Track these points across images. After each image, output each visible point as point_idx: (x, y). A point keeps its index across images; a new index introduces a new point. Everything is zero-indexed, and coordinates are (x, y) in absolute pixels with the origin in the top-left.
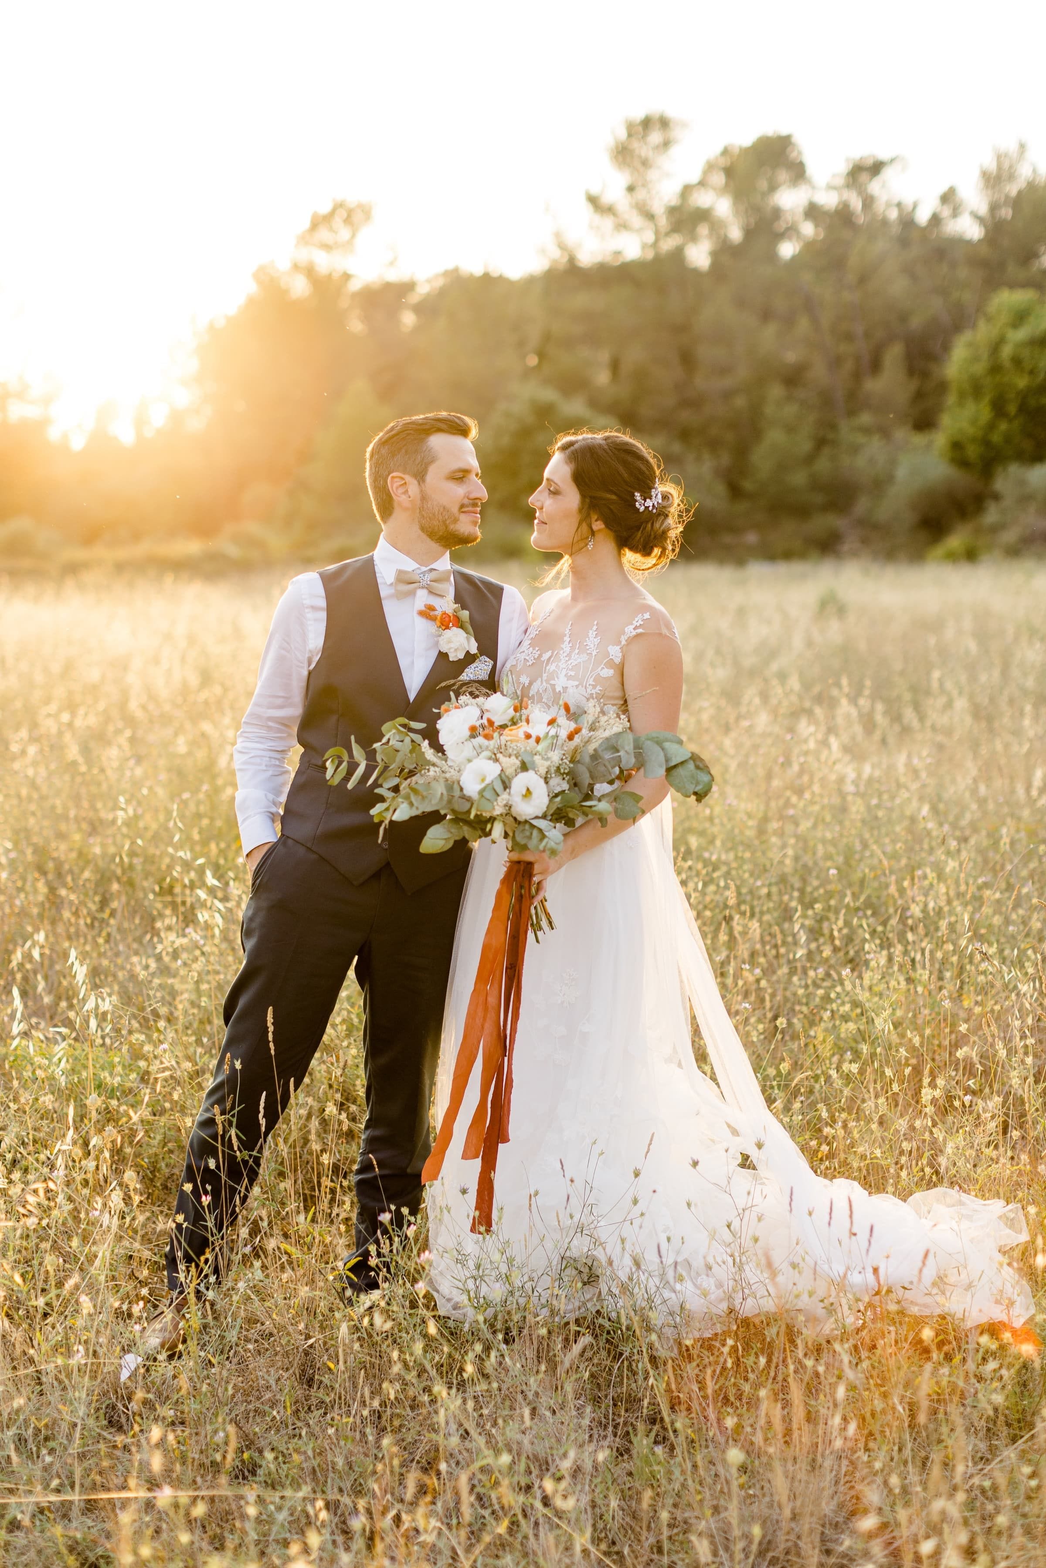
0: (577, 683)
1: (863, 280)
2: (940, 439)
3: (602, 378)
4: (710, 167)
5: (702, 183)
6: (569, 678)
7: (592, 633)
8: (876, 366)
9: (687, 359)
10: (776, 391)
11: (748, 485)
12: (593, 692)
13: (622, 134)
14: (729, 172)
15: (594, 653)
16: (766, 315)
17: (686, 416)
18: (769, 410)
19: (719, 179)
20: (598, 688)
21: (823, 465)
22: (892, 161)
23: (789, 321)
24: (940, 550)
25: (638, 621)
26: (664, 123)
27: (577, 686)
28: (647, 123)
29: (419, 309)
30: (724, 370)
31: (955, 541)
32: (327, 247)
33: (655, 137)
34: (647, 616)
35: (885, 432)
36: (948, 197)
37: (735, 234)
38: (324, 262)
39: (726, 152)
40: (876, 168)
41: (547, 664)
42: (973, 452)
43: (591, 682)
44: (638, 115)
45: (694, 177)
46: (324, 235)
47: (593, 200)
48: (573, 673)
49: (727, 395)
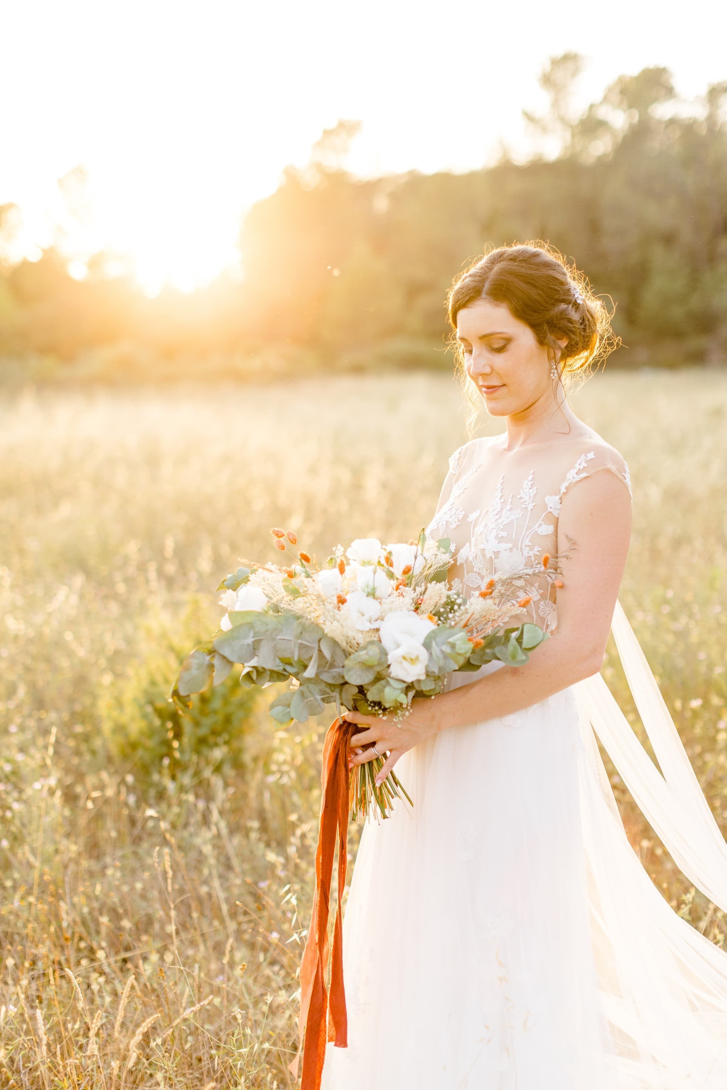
0: (510, 545)
4: (610, 90)
6: (500, 540)
7: (526, 484)
10: (658, 249)
12: (531, 554)
14: (624, 93)
15: (530, 507)
16: (649, 194)
19: (615, 97)
20: (537, 548)
23: (663, 198)
25: (581, 463)
27: (511, 550)
34: (591, 455)
41: (474, 527)
43: (527, 542)
48: (504, 534)
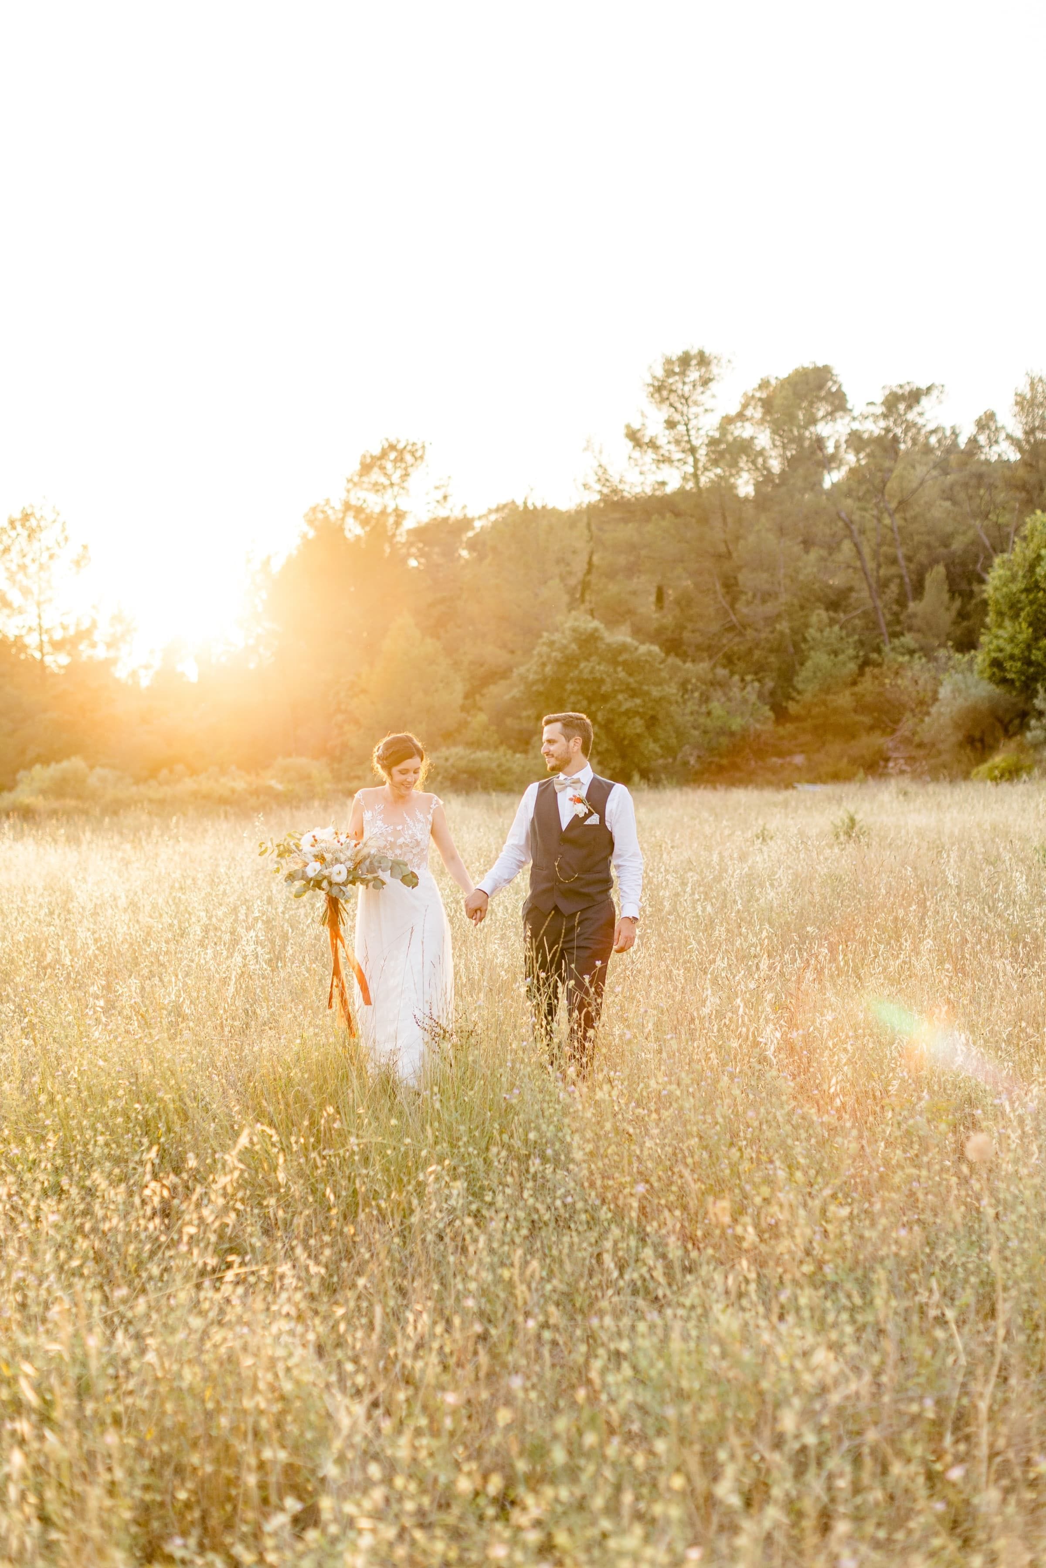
1: (903, 504)
2: (981, 658)
3: (647, 606)
4: (748, 400)
5: (741, 416)
8: (919, 589)
9: (730, 586)
10: (820, 615)
11: (793, 708)
13: (660, 373)
14: (767, 405)
16: (807, 544)
17: (730, 643)
18: (812, 633)
19: (757, 412)
21: (867, 685)
22: (929, 389)
23: (833, 548)
24: (984, 768)
26: (703, 360)
28: (685, 360)
29: (472, 546)
30: (767, 597)
31: (999, 760)
32: (377, 488)
33: (694, 375)
35: (927, 652)
36: (986, 422)
37: (776, 465)
38: (374, 503)
39: (764, 384)
40: (914, 397)
42: (1013, 670)
44: (676, 353)
45: (733, 410)
46: (375, 476)
47: (633, 436)
49: (771, 620)
